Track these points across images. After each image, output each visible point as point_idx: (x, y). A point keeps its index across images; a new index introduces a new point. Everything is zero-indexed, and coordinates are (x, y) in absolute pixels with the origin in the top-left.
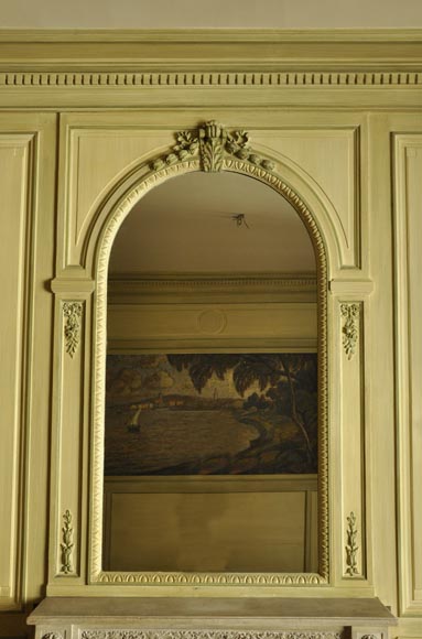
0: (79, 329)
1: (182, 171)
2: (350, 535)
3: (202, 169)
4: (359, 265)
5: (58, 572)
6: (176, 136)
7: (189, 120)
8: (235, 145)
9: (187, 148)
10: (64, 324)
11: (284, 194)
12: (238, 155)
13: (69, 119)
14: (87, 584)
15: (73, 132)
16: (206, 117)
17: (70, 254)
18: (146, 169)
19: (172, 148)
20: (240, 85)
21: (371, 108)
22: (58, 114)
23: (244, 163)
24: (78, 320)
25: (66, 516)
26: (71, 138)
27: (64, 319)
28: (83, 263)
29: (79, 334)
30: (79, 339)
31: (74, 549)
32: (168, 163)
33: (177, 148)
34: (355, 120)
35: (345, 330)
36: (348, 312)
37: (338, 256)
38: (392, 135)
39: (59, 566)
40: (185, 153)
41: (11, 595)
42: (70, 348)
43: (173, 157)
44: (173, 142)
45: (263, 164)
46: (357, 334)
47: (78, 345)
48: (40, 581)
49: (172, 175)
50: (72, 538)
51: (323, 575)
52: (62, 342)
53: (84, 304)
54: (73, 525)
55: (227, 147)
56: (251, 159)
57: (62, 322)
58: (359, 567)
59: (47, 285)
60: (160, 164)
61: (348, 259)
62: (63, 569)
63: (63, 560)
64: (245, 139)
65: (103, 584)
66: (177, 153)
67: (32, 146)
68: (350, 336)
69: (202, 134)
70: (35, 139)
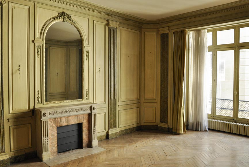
0: (40, 51)
1: (59, 21)
2: (87, 92)
3: (63, 21)
4: (88, 44)
5: (37, 103)
6: (58, 13)
7: (61, 11)
8: (69, 17)
9: (61, 16)
10: (37, 50)
11: (77, 29)
12: (70, 20)
13: (37, 5)
14: (43, 104)
15: (38, 8)
16: (65, 11)
17: (38, 35)
18: (53, 19)
19: (58, 16)
20: (71, 6)
21: (91, 15)
22: (35, 3)
23: (71, 21)
24: (39, 50)
25: (38, 91)
26: (37, 9)
27: (37, 49)
28: (40, 37)
29: (40, 53)
30: (40, 54)
31: (40, 98)
32: (57, 19)
33: (59, 16)
34: (88, 17)
35: (86, 55)
36: (87, 52)
37: (85, 42)
38: (94, 21)
39: (37, 101)
40: (60, 17)
41: (27, 108)
42: (38, 56)
43: (58, 18)
44: (58, 14)
45: (74, 22)
46: (88, 56)
47: (40, 55)
48: (33, 105)
49: (58, 21)
50: (40, 96)
51: (83, 99)
52: (36, 54)
53: (41, 46)
54: (40, 93)
55: (68, 18)
56: (72, 21)
57: (36, 50)
58: (88, 97)
59: (33, 41)
60: (56, 19)
61: (87, 43)
62: (38, 102)
63: (38, 100)
64: (71, 17)
65: (46, 104)
66: (59, 17)
67: (29, 9)
68: (87, 57)
69: (64, 14)
70: (30, 8)
